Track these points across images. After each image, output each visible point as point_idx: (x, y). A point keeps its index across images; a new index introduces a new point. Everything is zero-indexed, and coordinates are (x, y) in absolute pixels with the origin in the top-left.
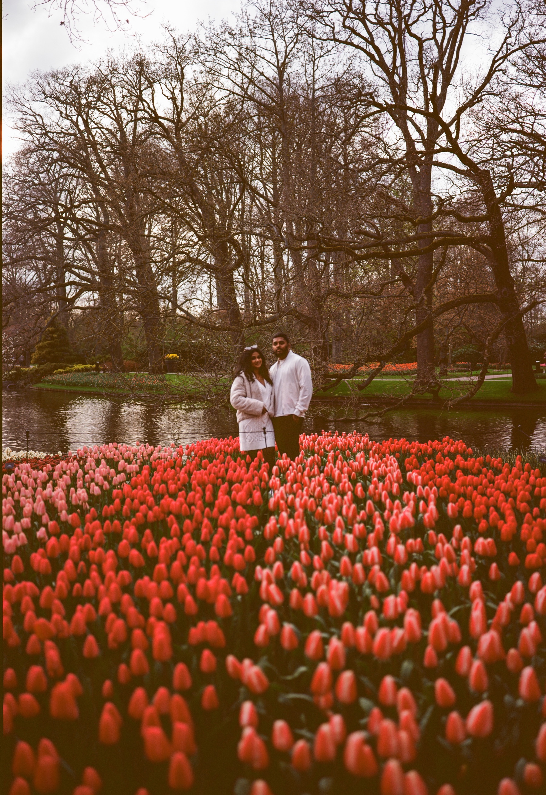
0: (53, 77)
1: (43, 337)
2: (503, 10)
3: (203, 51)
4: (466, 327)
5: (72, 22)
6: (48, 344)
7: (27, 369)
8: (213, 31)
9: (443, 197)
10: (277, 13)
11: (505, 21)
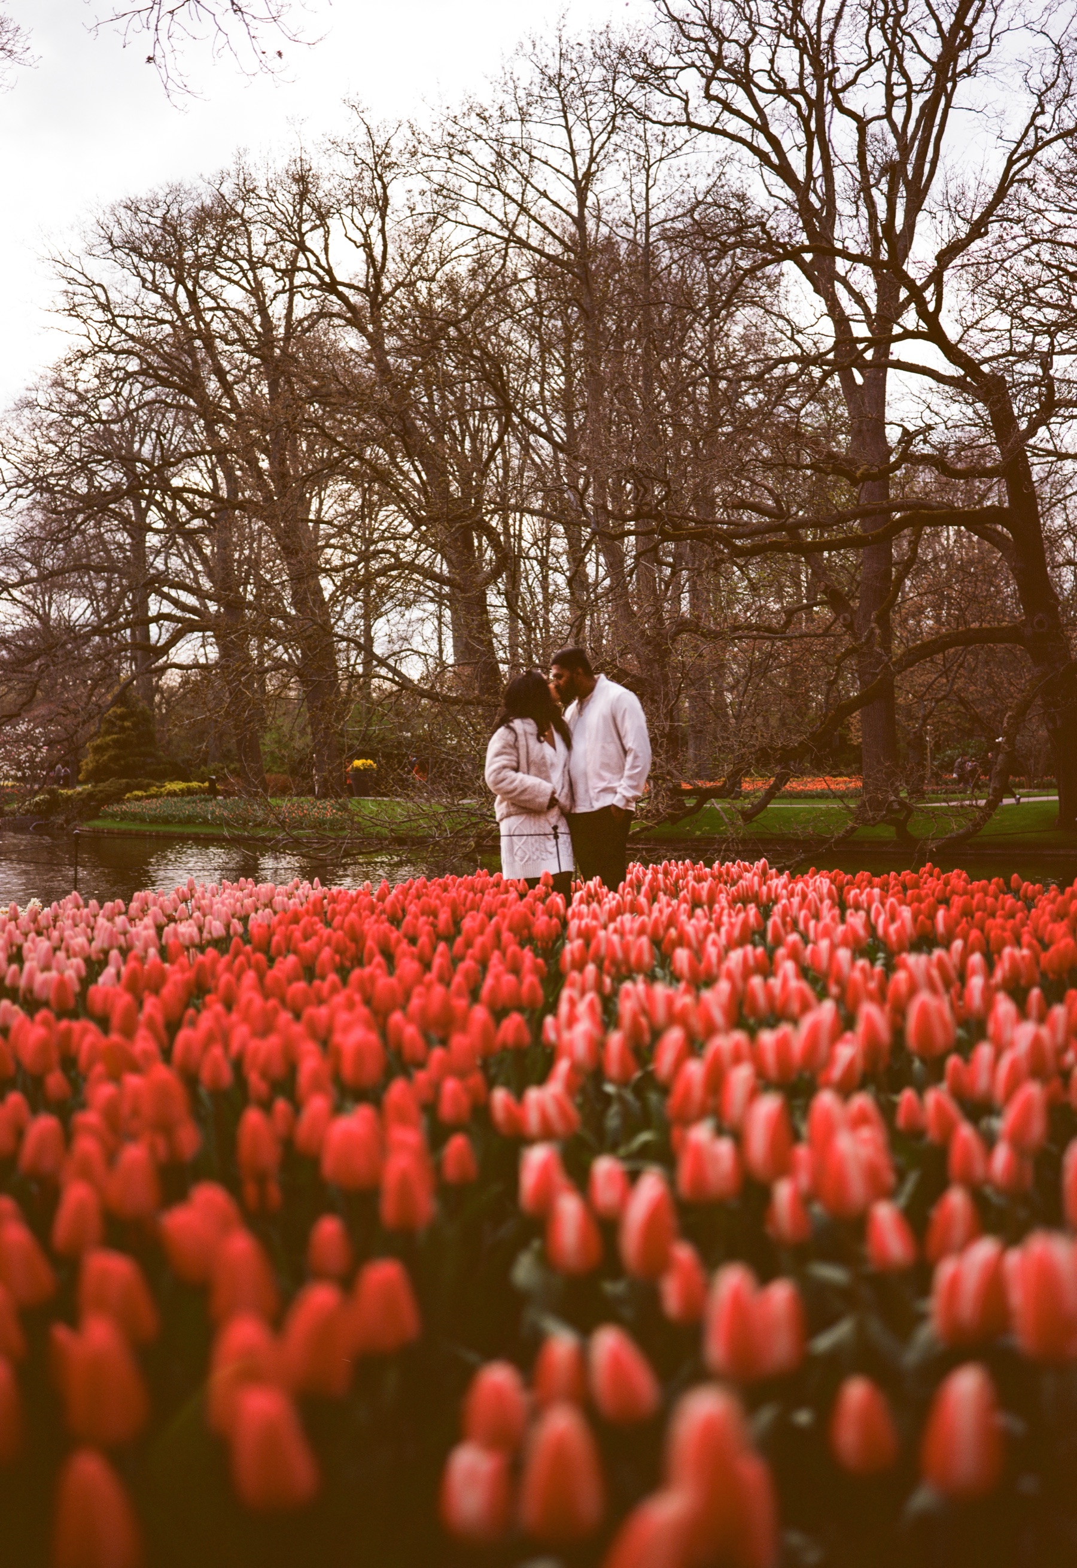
0: (127, 207)
1: (104, 727)
2: (1027, 60)
3: (426, 150)
4: (962, 701)
5: (169, 57)
6: (113, 741)
7: (70, 792)
8: (445, 112)
9: (911, 429)
10: (574, 74)
11: (1031, 82)
